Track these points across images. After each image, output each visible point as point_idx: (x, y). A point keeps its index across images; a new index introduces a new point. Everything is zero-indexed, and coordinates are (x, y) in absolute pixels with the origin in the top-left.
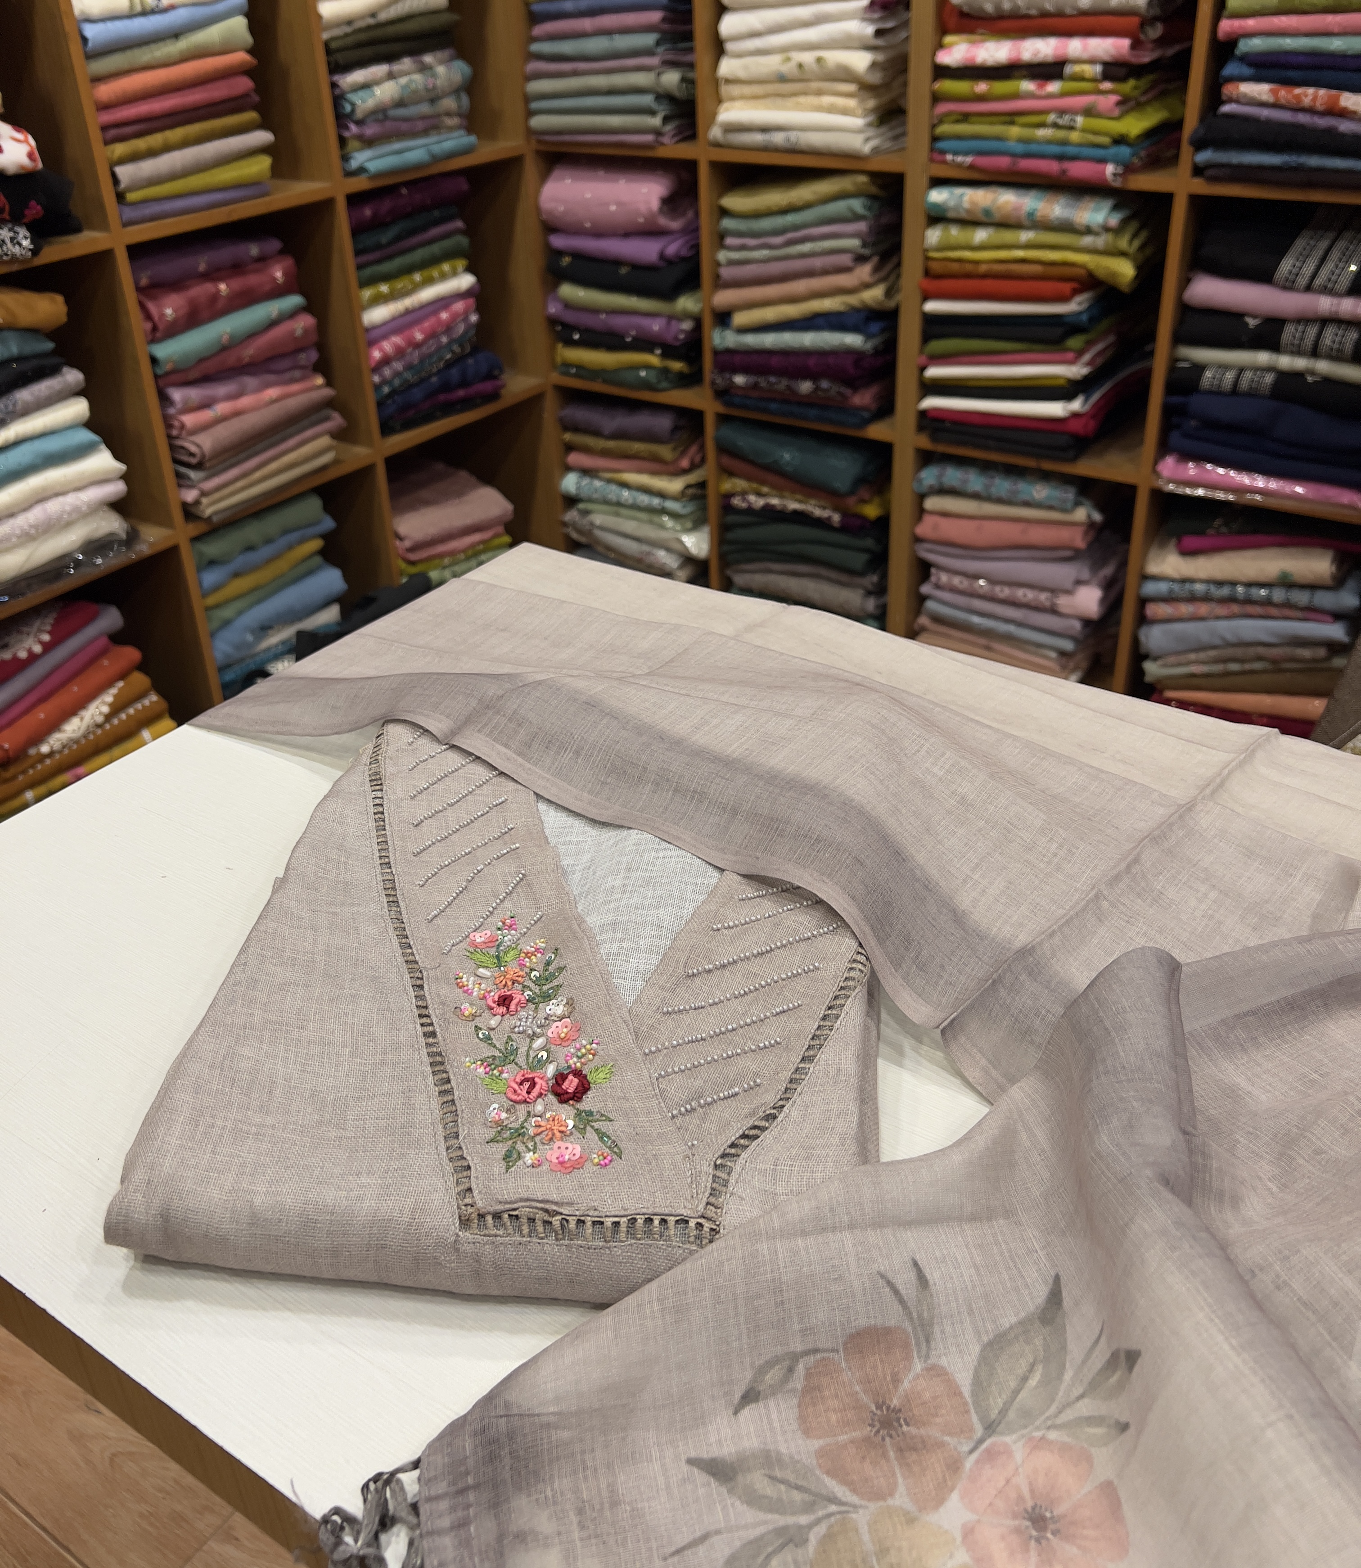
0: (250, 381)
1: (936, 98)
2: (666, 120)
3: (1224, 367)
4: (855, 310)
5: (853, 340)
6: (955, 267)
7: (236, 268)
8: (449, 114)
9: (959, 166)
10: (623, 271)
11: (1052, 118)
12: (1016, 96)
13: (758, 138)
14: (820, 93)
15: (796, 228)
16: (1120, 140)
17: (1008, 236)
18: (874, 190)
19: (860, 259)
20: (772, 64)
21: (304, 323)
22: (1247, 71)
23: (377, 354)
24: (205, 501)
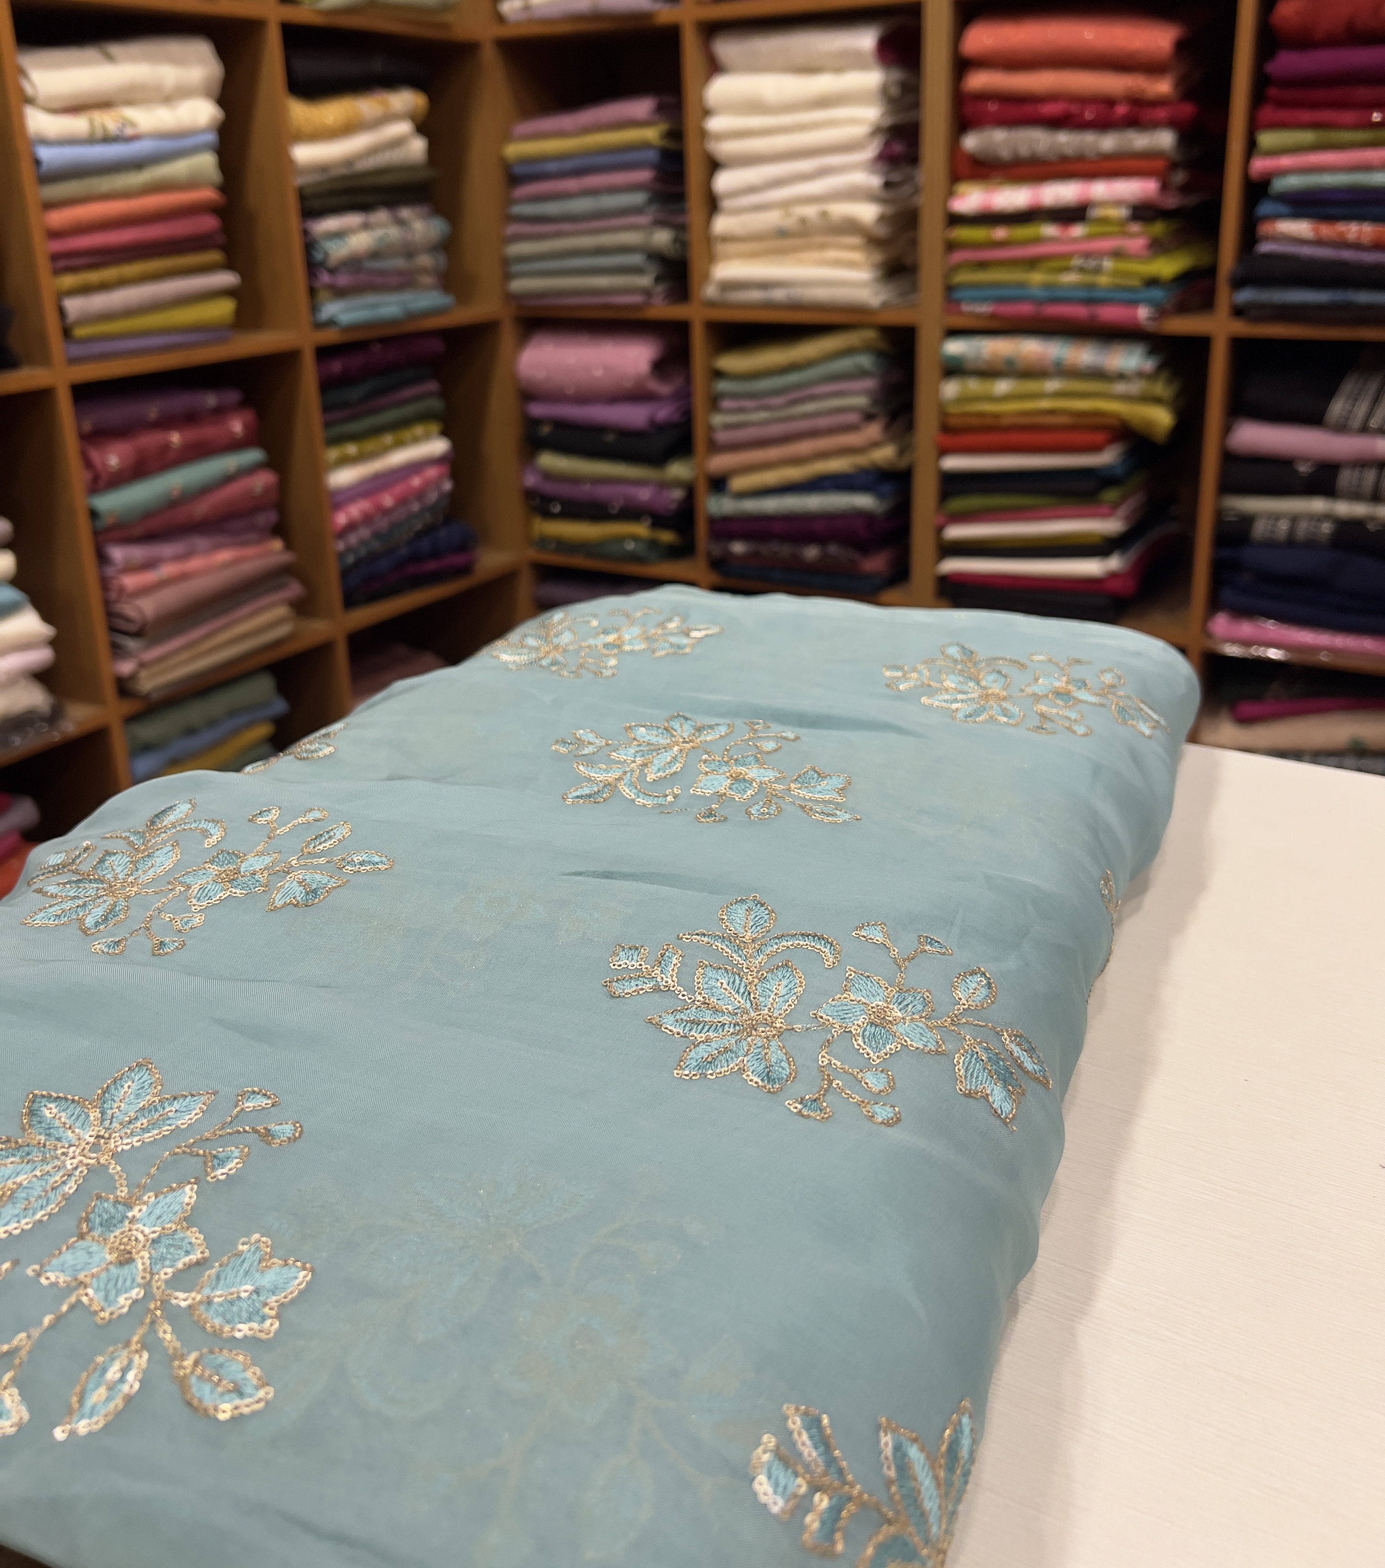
0: (201, 542)
1: (951, 246)
2: (658, 280)
3: (1276, 517)
4: (863, 471)
5: (863, 501)
6: (975, 421)
7: (189, 419)
8: (425, 271)
9: (978, 316)
10: (610, 438)
11: (1076, 262)
12: (1038, 240)
13: (755, 295)
14: (822, 247)
15: (798, 386)
16: (1152, 282)
17: (1031, 386)
18: (882, 345)
19: (869, 417)
20: (772, 219)
21: (263, 481)
22: (1282, 208)
23: (341, 519)
24: (143, 674)
